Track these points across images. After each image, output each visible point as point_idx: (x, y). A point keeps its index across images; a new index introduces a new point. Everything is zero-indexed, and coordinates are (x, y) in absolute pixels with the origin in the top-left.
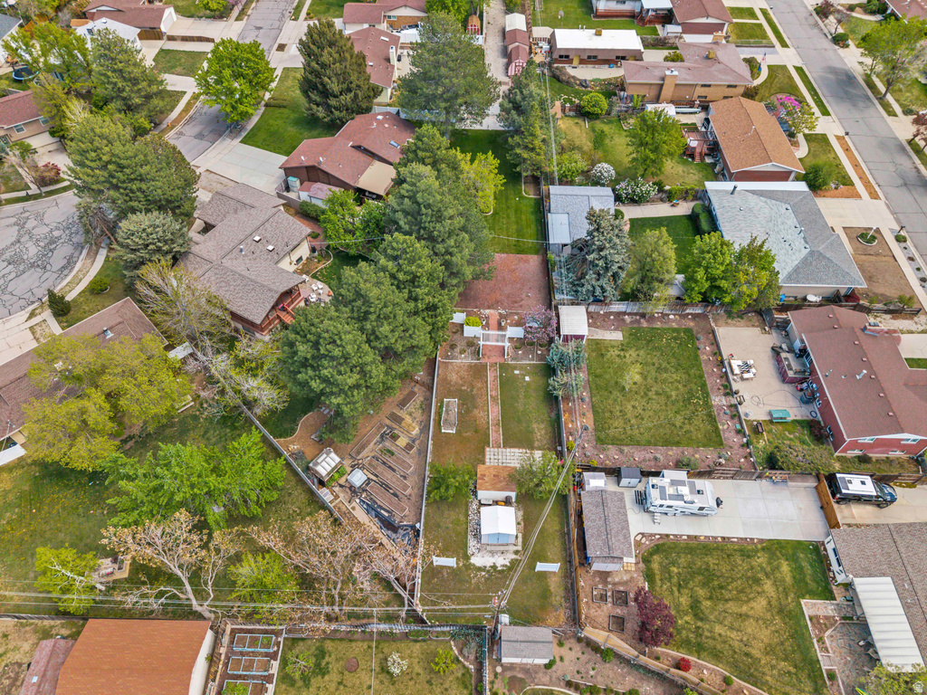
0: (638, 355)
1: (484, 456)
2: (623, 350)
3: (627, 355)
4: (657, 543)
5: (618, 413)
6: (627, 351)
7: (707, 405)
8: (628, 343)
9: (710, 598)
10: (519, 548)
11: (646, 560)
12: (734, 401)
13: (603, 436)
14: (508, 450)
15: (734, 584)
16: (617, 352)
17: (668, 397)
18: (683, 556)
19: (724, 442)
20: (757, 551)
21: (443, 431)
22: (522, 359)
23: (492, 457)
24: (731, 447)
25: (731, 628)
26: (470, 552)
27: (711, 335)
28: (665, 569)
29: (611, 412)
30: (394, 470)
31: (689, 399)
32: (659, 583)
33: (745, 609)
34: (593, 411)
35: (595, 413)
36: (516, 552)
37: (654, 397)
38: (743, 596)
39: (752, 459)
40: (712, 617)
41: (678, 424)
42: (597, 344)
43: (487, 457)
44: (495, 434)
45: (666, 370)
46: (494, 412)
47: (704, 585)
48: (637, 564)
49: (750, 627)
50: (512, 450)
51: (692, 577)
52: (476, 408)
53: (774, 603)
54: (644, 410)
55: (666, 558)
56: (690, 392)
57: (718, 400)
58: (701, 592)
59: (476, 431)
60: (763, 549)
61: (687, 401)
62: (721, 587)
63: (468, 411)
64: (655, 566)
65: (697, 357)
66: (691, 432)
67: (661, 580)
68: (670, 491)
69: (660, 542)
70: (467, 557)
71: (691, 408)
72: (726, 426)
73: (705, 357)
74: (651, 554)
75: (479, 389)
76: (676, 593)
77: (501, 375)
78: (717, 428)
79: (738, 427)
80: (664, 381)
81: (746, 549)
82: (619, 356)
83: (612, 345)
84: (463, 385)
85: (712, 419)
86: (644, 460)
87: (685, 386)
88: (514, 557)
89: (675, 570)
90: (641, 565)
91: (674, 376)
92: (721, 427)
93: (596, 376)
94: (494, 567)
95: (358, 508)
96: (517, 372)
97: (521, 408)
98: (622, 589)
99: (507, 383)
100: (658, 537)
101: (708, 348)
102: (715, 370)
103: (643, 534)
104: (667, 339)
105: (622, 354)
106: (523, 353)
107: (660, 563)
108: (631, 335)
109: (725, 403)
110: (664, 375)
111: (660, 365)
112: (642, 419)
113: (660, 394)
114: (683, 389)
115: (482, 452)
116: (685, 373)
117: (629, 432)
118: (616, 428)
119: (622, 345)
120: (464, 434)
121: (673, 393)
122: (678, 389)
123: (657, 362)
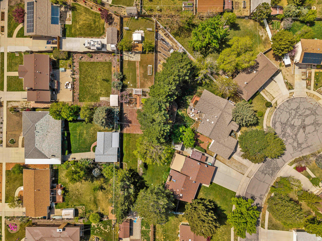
0: (97, 91)
1: (141, 59)
2: (101, 93)
3: (100, 91)
4: (101, 36)
5: (105, 71)
6: (100, 93)
7: (80, 75)
8: (99, 96)
9: (91, 24)
12: (73, 76)
13: (110, 64)
15: (85, 27)
16: (102, 92)
17: (90, 77)
18: (95, 34)
20: (78, 35)
21: (151, 66)
22: (130, 90)
23: (138, 58)
24: (77, 62)
25: (88, 18)
26: (144, 33)
27: (74, 99)
28: (100, 30)
29: (107, 72)
32: (102, 27)
33: (84, 22)
35: (111, 72)
37: (94, 77)
38: (83, 25)
39: (73, 58)
40: (92, 20)
41: (90, 69)
42: (108, 95)
43: (140, 58)
44: (138, 65)
45: (89, 86)
46: (138, 72)
47: (92, 27)
49: (84, 18)
50: (133, 60)
51: (94, 29)
52: (143, 73)
53: (77, 23)
54: (98, 73)
55: (99, 33)
56: (84, 79)
57: (77, 76)
58: (93, 25)
59: (143, 66)
60: (77, 35)
61: (86, 76)
62: (88, 26)
63: (145, 72)
65: (80, 91)
66: (87, 66)
68: (95, 43)
70: (144, 32)
71: (85, 74)
72: (77, 68)
73: (77, 91)
74: (102, 34)
75: (142, 79)
76: (98, 25)
77: (136, 84)
78: (80, 67)
79: (74, 68)
80: (91, 83)
81: (81, 35)
82: (102, 91)
83: (104, 95)
84: (147, 81)
85: (80, 70)
86: (100, 58)
87: (85, 81)
89: (98, 30)
90: (105, 31)
91: (88, 84)
92: (79, 68)
93: (109, 84)
94: (138, 30)
95: (171, 44)
96: (132, 85)
97: (131, 73)
98: (110, 26)
99: (134, 81)
100: (100, 38)
101: (76, 94)
102: (76, 86)
103: (104, 38)
104: (87, 98)
105: (101, 92)
106: (129, 92)
107: (101, 32)
108: (98, 99)
109: (76, 75)
110: (90, 85)
111: (91, 88)
112: (99, 70)
113: (93, 78)
114: (86, 80)
115: (141, 60)
116: (84, 85)
117: (103, 66)
118: (106, 67)
119: (101, 95)
120: (146, 65)
121: (89, 78)
122: (88, 80)
123: (92, 89)
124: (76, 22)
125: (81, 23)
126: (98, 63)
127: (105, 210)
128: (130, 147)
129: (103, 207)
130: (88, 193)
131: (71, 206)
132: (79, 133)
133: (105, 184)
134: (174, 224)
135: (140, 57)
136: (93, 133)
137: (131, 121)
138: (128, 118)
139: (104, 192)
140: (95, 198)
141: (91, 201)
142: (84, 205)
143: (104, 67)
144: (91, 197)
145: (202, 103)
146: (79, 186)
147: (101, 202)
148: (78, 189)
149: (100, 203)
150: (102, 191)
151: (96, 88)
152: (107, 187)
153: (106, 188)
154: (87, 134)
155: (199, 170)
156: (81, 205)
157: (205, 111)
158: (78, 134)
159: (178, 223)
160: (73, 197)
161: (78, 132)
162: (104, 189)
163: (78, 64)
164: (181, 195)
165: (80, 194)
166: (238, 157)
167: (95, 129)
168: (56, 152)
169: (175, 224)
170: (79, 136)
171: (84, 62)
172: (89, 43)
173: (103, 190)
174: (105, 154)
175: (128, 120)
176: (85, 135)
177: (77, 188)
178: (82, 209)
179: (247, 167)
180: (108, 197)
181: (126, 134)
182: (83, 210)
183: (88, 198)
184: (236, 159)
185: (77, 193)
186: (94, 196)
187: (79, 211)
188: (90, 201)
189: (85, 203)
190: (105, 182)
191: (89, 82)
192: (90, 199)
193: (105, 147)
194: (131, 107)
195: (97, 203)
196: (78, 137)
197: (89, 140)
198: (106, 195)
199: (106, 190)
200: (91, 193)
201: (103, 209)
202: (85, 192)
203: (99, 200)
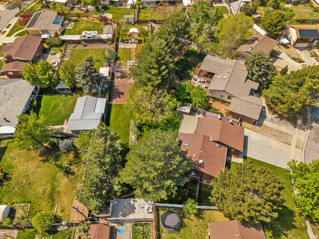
5: (98, 55)
7: (71, 58)
12: (62, 59)
13: (104, 50)
14: (130, 48)
15: (84, 30)
17: (81, 59)
20: (76, 34)
23: (134, 46)
24: (70, 49)
25: (88, 25)
29: (100, 55)
40: (91, 26)
41: (82, 54)
44: (133, 50)
49: (85, 25)
56: (74, 60)
57: (66, 59)
58: (92, 29)
61: (76, 58)
62: (87, 29)
66: (79, 52)
68: (92, 33)
72: (68, 53)
74: (100, 33)
76: (97, 28)
78: (71, 53)
79: (65, 53)
86: (95, 46)
96: (126, 64)
124: (77, 27)
125: (81, 27)
126: (92, 50)
127: (66, 211)
128: (120, 118)
129: (63, 205)
130: (43, 182)
132: (54, 106)
133: (75, 166)
134: (197, 234)
135: (136, 46)
136: (71, 106)
137: (123, 92)
138: (119, 90)
139: (72, 179)
140: (53, 189)
141: (44, 195)
142: (29, 202)
143: (97, 52)
144: (46, 187)
145: (207, 62)
146: (32, 170)
147: (62, 196)
148: (27, 176)
149: (59, 197)
150: (67, 177)
152: (78, 171)
153: (75, 171)
154: (63, 106)
155: (222, 127)
156: (25, 202)
157: (213, 70)
158: (52, 107)
159: (205, 230)
160: (14, 188)
161: (53, 105)
162: (73, 173)
163: (70, 51)
164: (201, 161)
165: (29, 184)
166: (271, 124)
168: (13, 117)
169: (199, 232)
171: (77, 49)
172: (85, 33)
173: (70, 175)
174: (83, 118)
175: (120, 91)
176: (60, 107)
177: (27, 174)
178: (24, 210)
179: (290, 135)
180: (76, 187)
181: (116, 105)
182: (26, 210)
183: (40, 190)
184: (271, 126)
185: (24, 181)
186: (53, 185)
187: (17, 212)
188: (43, 194)
189: (32, 199)
190: (77, 163)
192: (44, 192)
193: (84, 111)
194: (123, 81)
195: (56, 197)
196: (50, 110)
197: (64, 112)
198: (74, 183)
199: (75, 176)
200: (48, 181)
201: (62, 209)
202: (39, 180)
203: (59, 193)
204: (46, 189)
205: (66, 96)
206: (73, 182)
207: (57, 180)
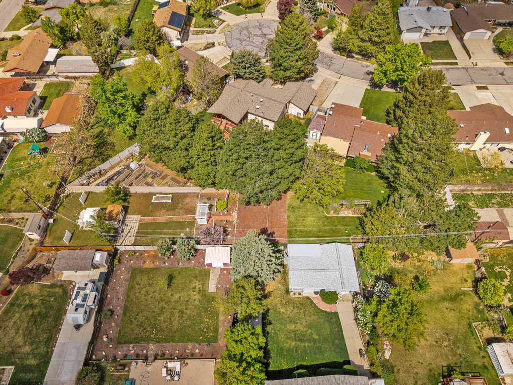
0: (195, 300)
1: (136, 214)
2: (200, 290)
3: (195, 293)
4: (69, 293)
5: (151, 282)
6: (199, 293)
7: (149, 340)
8: (205, 295)
9: (32, 315)
10: (84, 229)
11: (61, 286)
12: (151, 358)
13: (137, 271)
14: (137, 225)
15: (34, 330)
16: (198, 287)
17: (159, 315)
18: (58, 305)
19: (120, 346)
20: (47, 348)
21: (154, 197)
22: (197, 232)
23: (135, 218)
24: (116, 348)
25: (15, 322)
27: (210, 357)
28: (54, 294)
29: (153, 278)
30: (136, 179)
31: (156, 328)
32: (48, 290)
33: (20, 332)
34: (154, 268)
35: (153, 269)
36: (82, 227)
37: (160, 306)
38: (27, 333)
39: (104, 360)
40: (23, 314)
41: (139, 317)
42: (206, 275)
43: (135, 216)
44: (148, 219)
45: (181, 317)
46: (162, 219)
47: (39, 313)
48: (61, 281)
49: (12, 332)
50: (137, 227)
51: (46, 308)
52: (167, 211)
53: (18, 350)
54: (152, 297)
55: (59, 296)
56: (162, 330)
57: (152, 349)
58: (36, 311)
59: (152, 211)
60: (47, 352)
61: (154, 326)
62: (35, 322)
63: (164, 207)
64: (57, 290)
65: (191, 341)
66: (131, 325)
67: (49, 291)
69: (68, 295)
71: (149, 329)
72: (131, 349)
73: (190, 347)
74: (63, 289)
75: (178, 212)
76: (40, 298)
78: (131, 343)
79: (129, 357)
80: (172, 314)
81: (51, 341)
82: (195, 288)
83: (205, 283)
84: (182, 204)
85: (137, 341)
86: (117, 292)
87: (167, 328)
88: (81, 226)
89: (52, 299)
90: (60, 283)
91: (176, 322)
92: (131, 345)
93: (180, 272)
94: (78, 218)
95: (121, 168)
96: (188, 229)
98: (51, 272)
99: (181, 225)
100: (71, 293)
101: (198, 351)
102: (177, 352)
103: (75, 285)
104: (208, 322)
105: (197, 289)
107: (57, 292)
108: (213, 297)
109: (150, 353)
110: (177, 315)
111: (186, 313)
112: (145, 295)
113: (162, 309)
114: (164, 325)
115: (139, 214)
116: (177, 329)
117: (137, 287)
118: (141, 280)
119: (204, 291)
120: (151, 206)
121: (162, 319)
122: (164, 322)
123: (189, 312)
124: (13, 353)
125: (19, 340)
126: (128, 296)
127: (465, 277)
129: (459, 281)
130: (439, 315)
131: (484, 357)
132: (296, 341)
135: (133, 216)
136: (294, 308)
140: (444, 299)
141: (455, 308)
142: (470, 326)
143: (140, 284)
144: (445, 310)
147: (449, 285)
148: (437, 342)
149: (451, 288)
151: (187, 301)
152: (411, 272)
153: (413, 275)
154: (295, 323)
156: (472, 332)
158: (299, 343)
160: (460, 355)
161: (293, 344)
163: (122, 347)
164: (389, 136)
165: (447, 334)
167: (284, 302)
170: (301, 341)
171: (120, 331)
172: (76, 310)
176: (299, 327)
177: (435, 344)
178: (482, 328)
179: (325, 79)
180: (433, 270)
182: (481, 325)
183: (451, 316)
185: (446, 344)
186: (439, 301)
187: (488, 337)
188: (454, 310)
189: (465, 322)
191: (170, 319)
192: (451, 310)
194: (234, 231)
195: (453, 293)
196: (306, 344)
197: (310, 317)
198: (429, 274)
199: (419, 274)
200: (436, 308)
201: (463, 281)
202: (438, 322)
203: (446, 290)
204: (447, 309)
205: (270, 323)
206: (428, 276)
207: (431, 296)
